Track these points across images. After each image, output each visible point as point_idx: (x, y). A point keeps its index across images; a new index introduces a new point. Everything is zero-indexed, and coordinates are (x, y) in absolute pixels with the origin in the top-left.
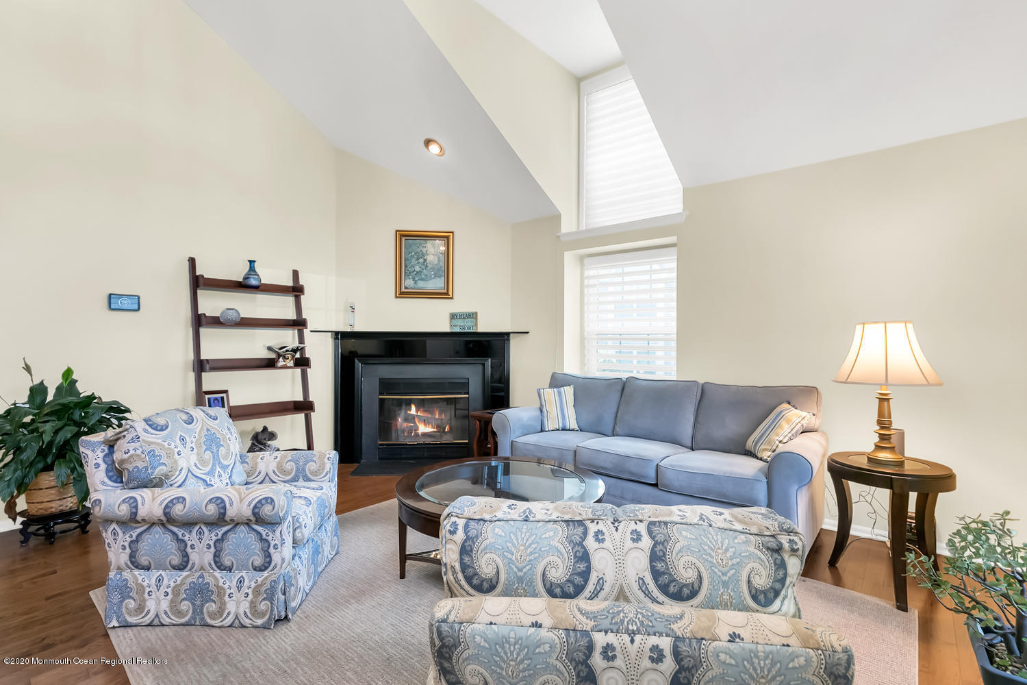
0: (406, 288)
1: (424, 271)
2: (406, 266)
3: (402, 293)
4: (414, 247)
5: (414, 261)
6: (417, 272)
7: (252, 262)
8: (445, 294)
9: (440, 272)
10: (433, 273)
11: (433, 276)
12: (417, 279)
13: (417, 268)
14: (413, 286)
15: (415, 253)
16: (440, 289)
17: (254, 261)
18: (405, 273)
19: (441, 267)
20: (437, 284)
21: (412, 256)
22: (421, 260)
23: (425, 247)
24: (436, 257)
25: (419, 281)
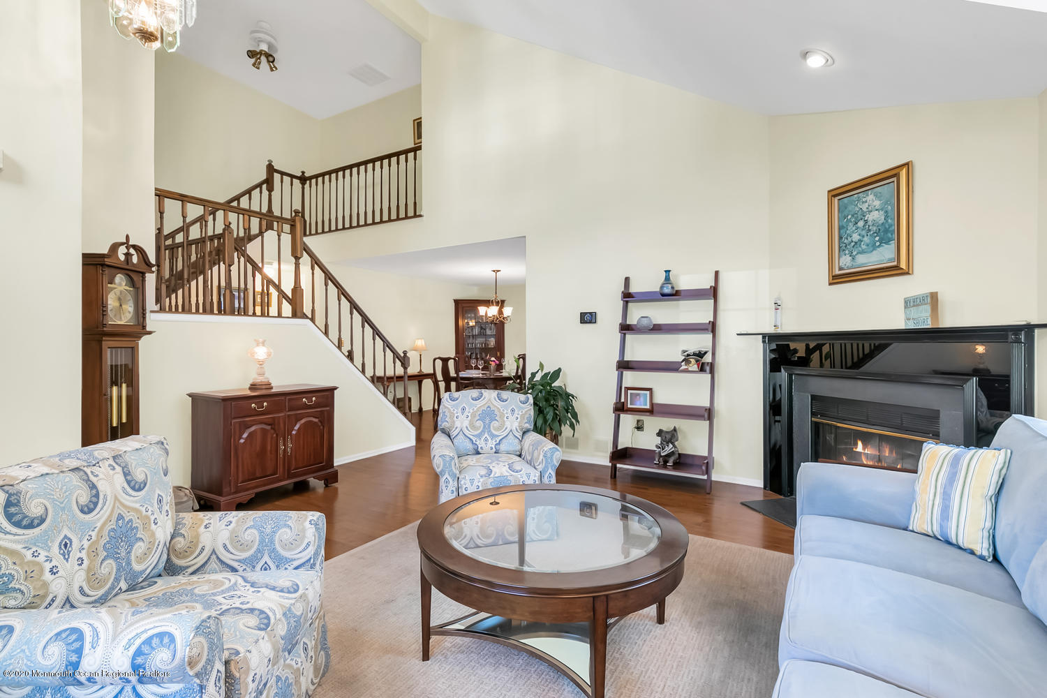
0: (840, 269)
1: (866, 239)
2: (840, 238)
3: (835, 277)
4: (851, 208)
5: (851, 227)
6: (856, 243)
7: (668, 272)
8: (893, 270)
9: (890, 235)
10: (877, 238)
11: (878, 244)
12: (854, 253)
13: (856, 237)
14: (850, 265)
15: (853, 216)
16: (891, 260)
17: (670, 271)
18: (840, 247)
19: (890, 226)
20: (882, 256)
21: (849, 221)
22: (861, 224)
23: (866, 202)
24: (882, 213)
25: (860, 256)
